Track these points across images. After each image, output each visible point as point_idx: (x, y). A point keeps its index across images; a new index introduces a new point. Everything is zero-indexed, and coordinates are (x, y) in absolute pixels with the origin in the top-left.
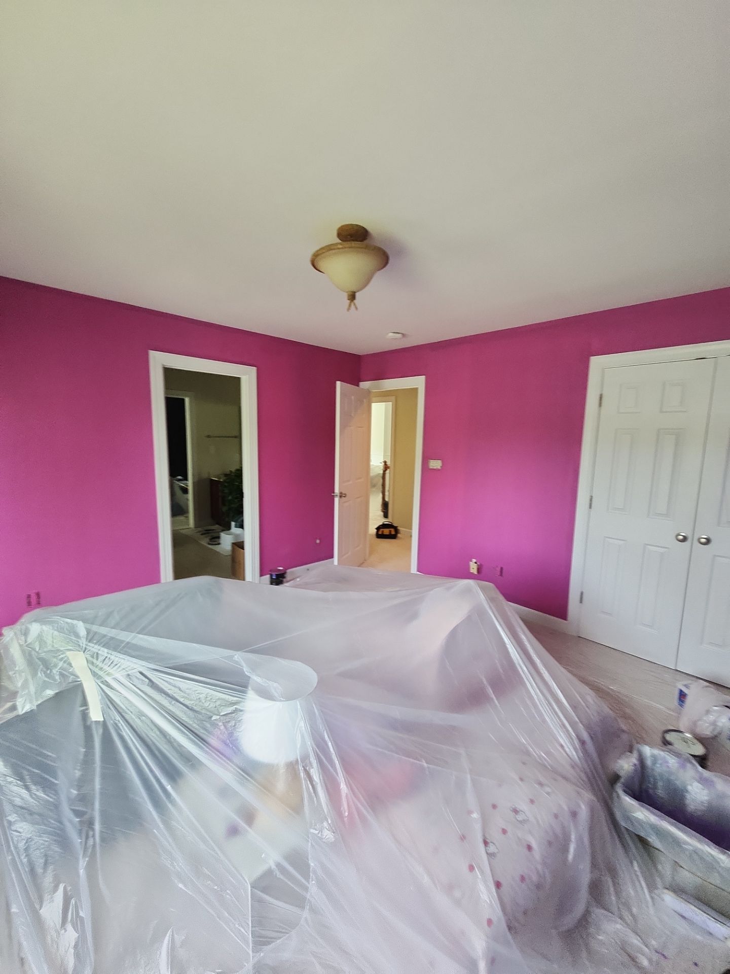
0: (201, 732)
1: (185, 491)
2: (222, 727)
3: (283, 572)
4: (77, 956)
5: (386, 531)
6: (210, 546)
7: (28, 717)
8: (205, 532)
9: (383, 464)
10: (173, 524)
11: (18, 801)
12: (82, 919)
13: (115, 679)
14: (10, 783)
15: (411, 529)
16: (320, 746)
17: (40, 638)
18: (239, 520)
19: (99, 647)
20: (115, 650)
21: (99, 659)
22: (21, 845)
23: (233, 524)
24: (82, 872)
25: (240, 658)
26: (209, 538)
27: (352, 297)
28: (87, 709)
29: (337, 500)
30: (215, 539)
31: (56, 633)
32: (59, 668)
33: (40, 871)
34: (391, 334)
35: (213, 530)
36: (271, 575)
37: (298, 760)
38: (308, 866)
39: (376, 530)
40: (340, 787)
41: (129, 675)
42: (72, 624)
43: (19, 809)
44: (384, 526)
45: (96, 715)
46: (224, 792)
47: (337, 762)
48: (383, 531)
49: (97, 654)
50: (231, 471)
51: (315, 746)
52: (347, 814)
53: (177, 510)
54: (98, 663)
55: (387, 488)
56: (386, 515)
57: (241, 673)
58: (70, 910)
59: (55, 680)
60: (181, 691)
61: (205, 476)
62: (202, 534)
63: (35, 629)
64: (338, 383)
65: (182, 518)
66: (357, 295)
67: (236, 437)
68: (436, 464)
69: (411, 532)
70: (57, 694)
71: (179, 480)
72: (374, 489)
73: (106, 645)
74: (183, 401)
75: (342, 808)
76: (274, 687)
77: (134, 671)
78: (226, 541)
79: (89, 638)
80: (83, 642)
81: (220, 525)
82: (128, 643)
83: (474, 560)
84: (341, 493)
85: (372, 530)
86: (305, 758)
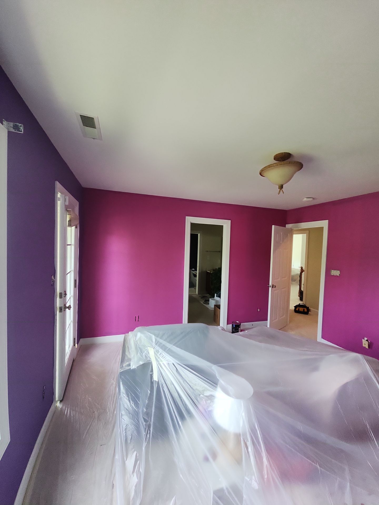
0: (195, 401)
1: (195, 276)
2: (204, 402)
3: (239, 324)
4: (136, 491)
5: (301, 309)
6: (205, 305)
7: (134, 371)
8: (202, 297)
9: (300, 268)
10: (189, 291)
11: (126, 406)
12: (140, 473)
13: (163, 364)
14: (124, 397)
15: (318, 310)
16: (253, 431)
17: (140, 339)
18: (219, 293)
19: (159, 348)
20: (164, 350)
21: (159, 353)
22: (124, 426)
23: (216, 295)
24: (144, 448)
25: (215, 369)
26: (204, 300)
27: (281, 187)
28: (153, 374)
29: (270, 289)
30: (207, 302)
31: (145, 338)
32: (145, 353)
33: (129, 442)
34: (305, 199)
35: (206, 296)
36: (233, 325)
37: (240, 433)
38: (242, 497)
39: (294, 308)
40: (263, 460)
41: (168, 364)
42: (151, 335)
43: (125, 409)
44: (299, 306)
45: (155, 378)
46: (203, 436)
47: (262, 444)
48: (299, 309)
49: (158, 351)
50: (216, 269)
51: (250, 430)
52: (266, 477)
53: (192, 285)
54: (158, 355)
55: (302, 283)
56: (301, 299)
57: (214, 377)
58: (137, 466)
59: (143, 358)
60: (188, 377)
61: (204, 270)
62: (201, 298)
63: (139, 335)
64: (273, 226)
65: (193, 289)
66: (284, 186)
67: (219, 252)
68: (335, 273)
69: (318, 312)
70: (143, 364)
71: (193, 270)
72: (294, 283)
73: (161, 348)
74: (198, 235)
75: (263, 473)
76: (230, 389)
77: (171, 362)
78: (212, 303)
79: (156, 343)
80: (154, 344)
81: (210, 294)
82: (169, 349)
83: (366, 339)
84: (273, 285)
85: (292, 307)
86: (245, 434)
